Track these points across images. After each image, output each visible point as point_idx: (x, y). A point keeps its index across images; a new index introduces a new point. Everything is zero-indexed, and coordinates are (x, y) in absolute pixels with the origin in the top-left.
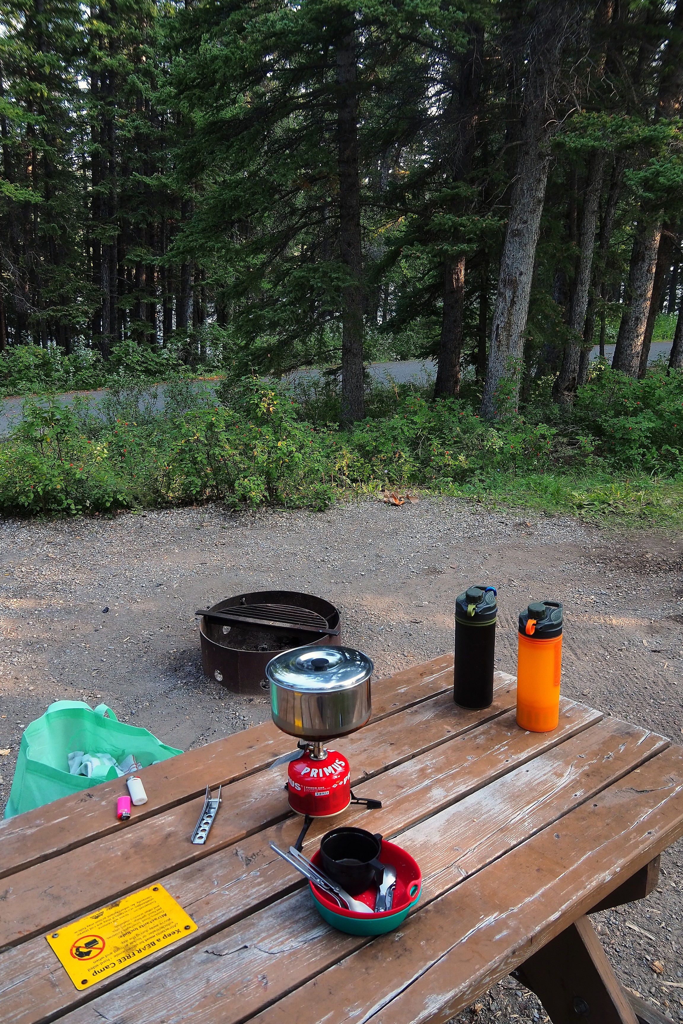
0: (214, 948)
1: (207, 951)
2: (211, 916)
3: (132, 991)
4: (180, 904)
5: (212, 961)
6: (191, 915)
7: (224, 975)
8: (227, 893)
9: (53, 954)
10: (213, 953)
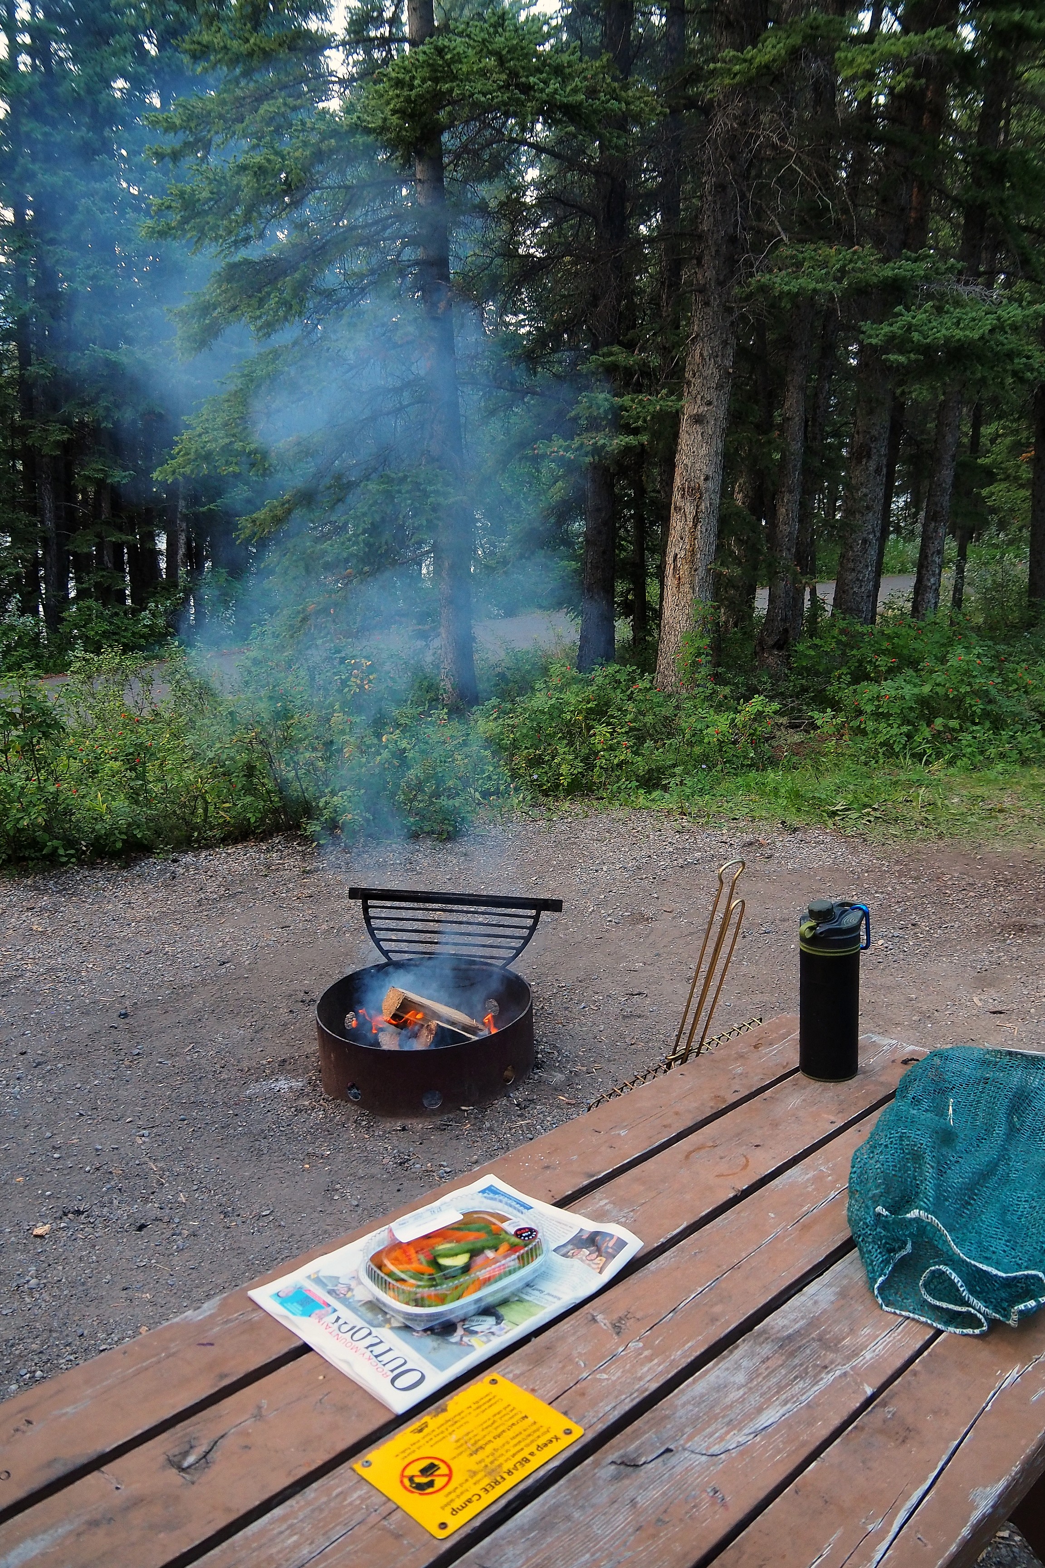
0: (622, 1457)
1: (613, 1462)
2: (597, 1412)
3: (524, 1530)
4: (542, 1398)
5: (627, 1476)
6: (565, 1413)
7: (655, 1493)
8: (605, 1376)
9: (374, 1492)
10: (622, 1463)
